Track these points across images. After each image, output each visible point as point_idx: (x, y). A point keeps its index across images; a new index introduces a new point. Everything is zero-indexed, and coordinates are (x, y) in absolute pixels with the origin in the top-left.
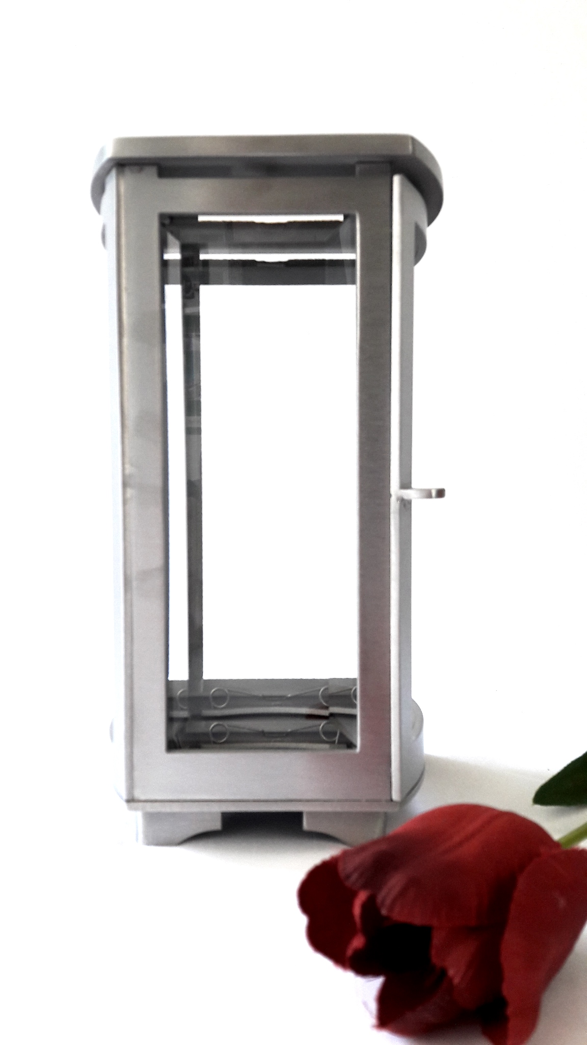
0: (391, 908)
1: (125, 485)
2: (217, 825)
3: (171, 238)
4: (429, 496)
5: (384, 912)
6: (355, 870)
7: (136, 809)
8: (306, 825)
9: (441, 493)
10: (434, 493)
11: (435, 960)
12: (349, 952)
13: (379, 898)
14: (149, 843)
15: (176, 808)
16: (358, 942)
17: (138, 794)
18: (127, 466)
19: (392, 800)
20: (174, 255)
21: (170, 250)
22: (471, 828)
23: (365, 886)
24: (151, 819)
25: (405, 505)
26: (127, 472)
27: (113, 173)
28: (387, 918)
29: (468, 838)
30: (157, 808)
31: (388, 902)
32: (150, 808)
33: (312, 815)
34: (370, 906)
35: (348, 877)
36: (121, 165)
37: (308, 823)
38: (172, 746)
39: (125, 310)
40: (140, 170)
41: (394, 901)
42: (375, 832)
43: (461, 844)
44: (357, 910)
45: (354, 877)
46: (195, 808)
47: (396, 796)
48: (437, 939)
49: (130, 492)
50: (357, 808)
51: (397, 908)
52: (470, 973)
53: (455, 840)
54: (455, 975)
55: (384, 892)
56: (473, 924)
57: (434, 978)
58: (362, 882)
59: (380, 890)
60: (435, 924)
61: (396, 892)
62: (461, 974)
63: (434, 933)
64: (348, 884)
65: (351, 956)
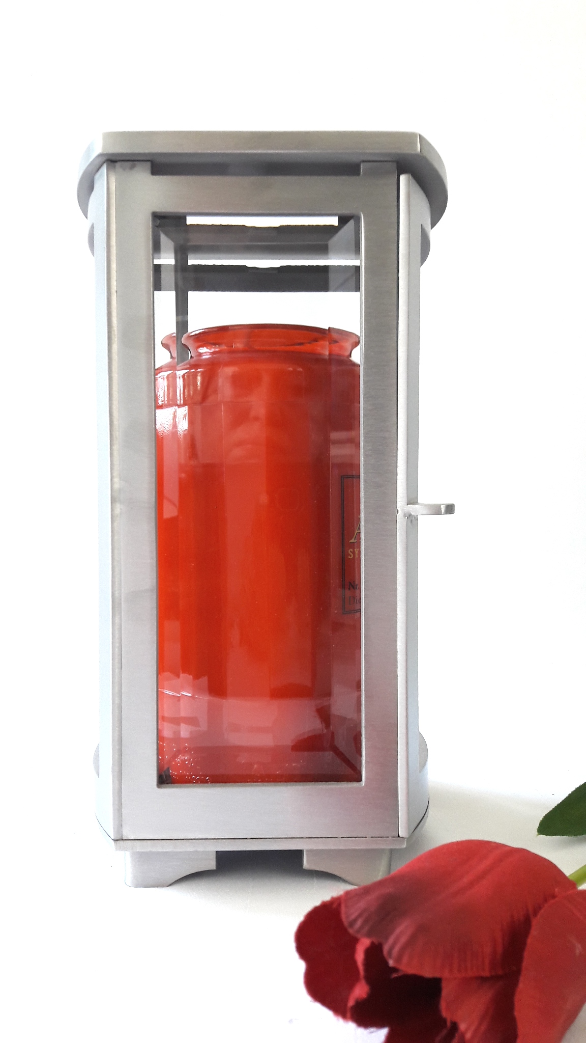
0: (399, 959)
1: (113, 500)
2: (212, 865)
3: (164, 240)
4: (438, 512)
5: (391, 963)
6: (359, 916)
7: (125, 849)
8: (306, 865)
9: (450, 509)
10: (443, 509)
11: (444, 1014)
12: (351, 1003)
13: (386, 949)
14: (138, 885)
15: (168, 847)
16: (360, 991)
17: (127, 833)
18: (116, 480)
19: (399, 836)
20: (167, 260)
21: (163, 255)
22: (483, 866)
23: (368, 935)
24: (142, 858)
25: (412, 520)
26: (116, 486)
27: (104, 169)
28: (394, 970)
29: (480, 877)
30: (148, 847)
31: (395, 951)
32: (139, 847)
33: (313, 853)
34: (375, 953)
35: (352, 924)
36: (112, 161)
37: (307, 861)
38: (164, 779)
39: (114, 314)
40: (132, 167)
41: (403, 949)
42: (379, 873)
43: (471, 884)
44: (360, 957)
45: (359, 923)
46: (189, 847)
47: (402, 832)
48: (447, 991)
49: (118, 508)
50: (361, 845)
51: (405, 959)
52: (483, 1028)
53: (466, 880)
54: (467, 1030)
55: (391, 940)
56: (486, 974)
57: (444, 1032)
58: (365, 930)
59: (387, 938)
60: (446, 974)
61: (403, 940)
62: (473, 1028)
63: (444, 984)
64: (351, 931)
65: (352, 1008)
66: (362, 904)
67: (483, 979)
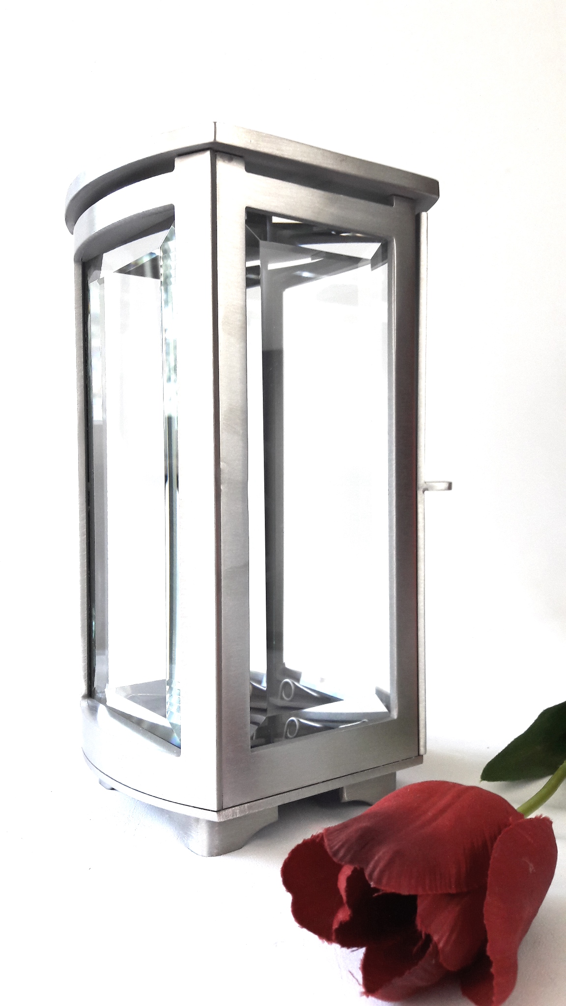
0: (379, 881)
2: (275, 815)
5: (372, 884)
6: (342, 846)
8: (346, 797)
11: (420, 927)
12: (335, 926)
13: (367, 873)
16: (343, 915)
17: (227, 802)
19: (419, 755)
22: (442, 802)
23: (351, 862)
27: (206, 156)
28: (376, 890)
29: (443, 811)
31: (376, 873)
33: (350, 788)
34: (357, 879)
35: (336, 853)
36: (214, 150)
37: (347, 794)
40: (231, 161)
41: (382, 872)
43: (435, 818)
44: (342, 884)
45: (341, 854)
47: (422, 751)
48: (421, 907)
51: (384, 881)
52: (454, 937)
53: (430, 814)
54: (439, 940)
55: (371, 866)
56: (453, 891)
57: (420, 943)
58: (348, 857)
59: (368, 863)
60: (420, 892)
61: (381, 864)
62: (444, 939)
63: (419, 901)
64: (335, 860)
65: (337, 930)
66: (343, 837)
67: (452, 896)
